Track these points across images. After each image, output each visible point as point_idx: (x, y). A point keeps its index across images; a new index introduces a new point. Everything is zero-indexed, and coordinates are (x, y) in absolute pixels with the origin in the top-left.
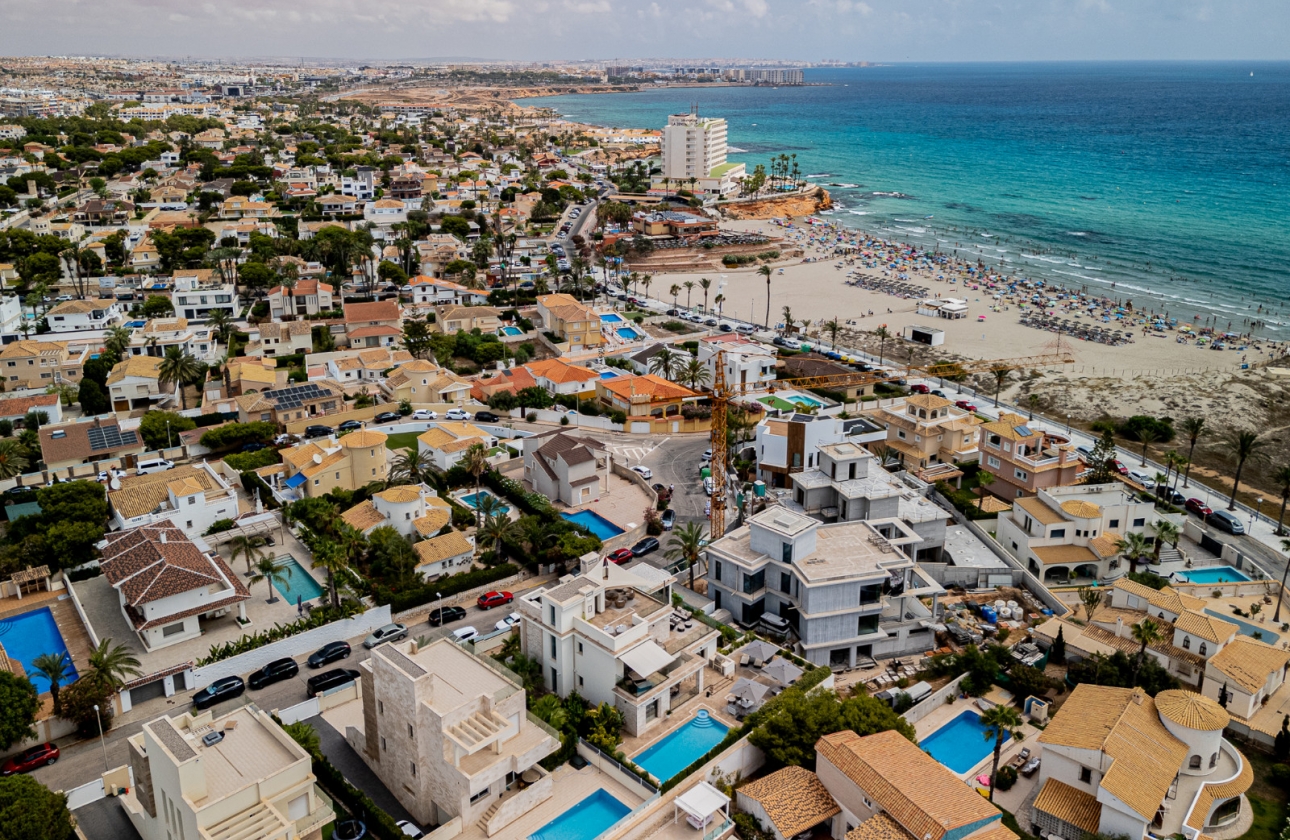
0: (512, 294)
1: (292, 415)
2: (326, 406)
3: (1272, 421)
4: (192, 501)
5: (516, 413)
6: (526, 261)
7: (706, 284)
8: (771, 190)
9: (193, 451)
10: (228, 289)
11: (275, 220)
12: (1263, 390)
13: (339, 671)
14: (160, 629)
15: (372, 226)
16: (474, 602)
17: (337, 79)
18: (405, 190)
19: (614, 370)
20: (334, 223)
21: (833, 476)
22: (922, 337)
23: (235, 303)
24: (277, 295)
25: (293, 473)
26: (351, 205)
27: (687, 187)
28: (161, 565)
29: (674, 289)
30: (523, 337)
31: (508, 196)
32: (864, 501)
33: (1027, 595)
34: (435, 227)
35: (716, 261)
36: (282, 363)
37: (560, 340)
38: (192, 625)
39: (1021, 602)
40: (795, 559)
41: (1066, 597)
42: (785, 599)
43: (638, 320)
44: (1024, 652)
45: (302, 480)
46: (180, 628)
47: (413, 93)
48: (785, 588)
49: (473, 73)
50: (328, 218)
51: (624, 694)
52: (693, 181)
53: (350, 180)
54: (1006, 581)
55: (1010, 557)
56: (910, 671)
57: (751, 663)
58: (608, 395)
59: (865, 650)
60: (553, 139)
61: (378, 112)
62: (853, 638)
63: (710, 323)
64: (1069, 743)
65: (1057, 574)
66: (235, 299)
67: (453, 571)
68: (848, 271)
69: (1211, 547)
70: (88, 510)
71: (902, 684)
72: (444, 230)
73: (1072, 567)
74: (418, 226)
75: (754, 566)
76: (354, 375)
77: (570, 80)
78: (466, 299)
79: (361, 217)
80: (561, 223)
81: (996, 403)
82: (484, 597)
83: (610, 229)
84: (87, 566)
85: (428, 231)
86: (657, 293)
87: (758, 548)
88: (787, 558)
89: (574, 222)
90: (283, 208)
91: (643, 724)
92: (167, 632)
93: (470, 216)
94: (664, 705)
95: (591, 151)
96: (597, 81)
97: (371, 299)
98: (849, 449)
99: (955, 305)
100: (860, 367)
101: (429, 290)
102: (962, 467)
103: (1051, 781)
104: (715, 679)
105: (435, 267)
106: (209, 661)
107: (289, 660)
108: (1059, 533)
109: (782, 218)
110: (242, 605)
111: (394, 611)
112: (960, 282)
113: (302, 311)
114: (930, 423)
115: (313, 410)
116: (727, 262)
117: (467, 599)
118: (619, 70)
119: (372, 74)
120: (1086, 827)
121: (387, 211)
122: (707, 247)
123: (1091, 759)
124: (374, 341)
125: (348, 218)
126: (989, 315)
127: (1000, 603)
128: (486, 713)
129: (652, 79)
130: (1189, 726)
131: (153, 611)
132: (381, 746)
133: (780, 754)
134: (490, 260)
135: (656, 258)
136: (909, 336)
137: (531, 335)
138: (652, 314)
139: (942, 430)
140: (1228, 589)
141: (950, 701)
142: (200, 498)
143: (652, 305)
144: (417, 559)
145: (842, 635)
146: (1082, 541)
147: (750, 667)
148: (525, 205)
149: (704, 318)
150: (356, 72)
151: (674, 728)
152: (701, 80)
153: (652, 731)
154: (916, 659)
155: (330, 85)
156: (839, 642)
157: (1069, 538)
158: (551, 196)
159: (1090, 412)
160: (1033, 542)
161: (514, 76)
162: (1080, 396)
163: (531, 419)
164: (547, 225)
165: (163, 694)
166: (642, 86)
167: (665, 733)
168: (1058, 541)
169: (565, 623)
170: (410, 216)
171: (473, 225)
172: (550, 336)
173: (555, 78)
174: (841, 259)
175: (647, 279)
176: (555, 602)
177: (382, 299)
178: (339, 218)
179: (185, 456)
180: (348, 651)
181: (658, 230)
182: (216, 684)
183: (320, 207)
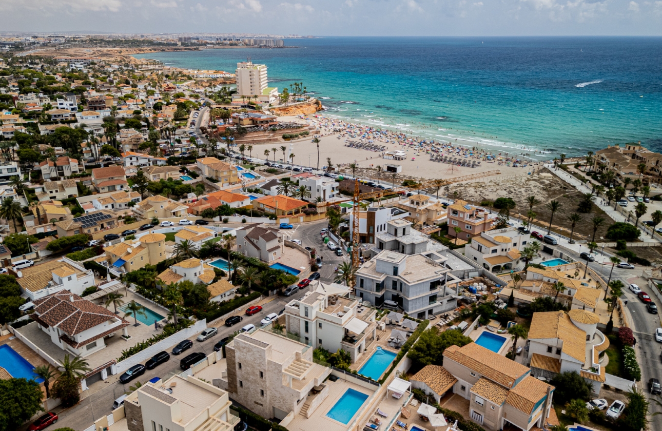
0: (179, 158)
1: (92, 230)
2: (109, 223)
3: (550, 196)
4: (70, 279)
5: (217, 219)
6: (179, 141)
7: (284, 149)
8: (294, 101)
9: (42, 254)
10: (14, 165)
11: (25, 125)
12: (542, 183)
13: (194, 354)
14: (85, 347)
15: (84, 126)
16: (244, 312)
17: (21, 43)
18: (96, 106)
19: (253, 194)
20: (60, 125)
21: (396, 234)
22: (392, 169)
23: (19, 172)
24: (46, 166)
25: (114, 260)
26: (68, 114)
27: (253, 100)
28: (79, 313)
29: (266, 152)
30: (194, 181)
31: (157, 107)
32: (413, 245)
33: (487, 280)
34: (122, 125)
35: (280, 137)
36: (65, 203)
37: (216, 181)
38: (101, 342)
39: (485, 283)
40: (400, 273)
41: (505, 278)
42: (395, 292)
43: (253, 169)
44: (498, 303)
45: (122, 263)
46: (95, 345)
47: (72, 51)
48: (395, 288)
49: (102, 40)
50: (57, 123)
51: (347, 344)
52: (256, 97)
53: (62, 101)
54: (476, 274)
55: (474, 263)
56: (451, 318)
57: (391, 323)
58: (261, 206)
59: (430, 312)
60: (167, 76)
61: (56, 62)
62: (426, 307)
63: (289, 168)
64: (543, 337)
65: (496, 269)
66: (19, 170)
67: (226, 299)
68: (343, 140)
69: (549, 252)
70: (11, 290)
71: (449, 325)
72: (128, 126)
73: (502, 265)
74: (111, 126)
75: (382, 278)
76: (110, 207)
77: (160, 44)
78: (155, 163)
79: (76, 121)
80: (190, 121)
81: (437, 197)
82: (249, 309)
83: (219, 123)
84: (19, 320)
85: (119, 128)
86: (257, 154)
87: (380, 270)
88: (395, 273)
89: (197, 120)
90: (25, 118)
91: (357, 356)
92: (88, 348)
93: (140, 118)
94: (363, 347)
95: (189, 83)
96: (176, 45)
97: (99, 166)
98: (400, 222)
99: (400, 153)
100: (370, 185)
101: (134, 159)
102: (440, 226)
103: (534, 354)
104: (379, 333)
105: (131, 147)
106: (122, 359)
107: (164, 352)
108: (495, 251)
109: (302, 115)
110: (126, 329)
111: (208, 322)
112: (397, 143)
113: (62, 174)
114: (422, 208)
115: (102, 226)
116: (285, 138)
117: (240, 311)
118: (186, 39)
119: (42, 41)
120: (554, 370)
121: (90, 117)
122: (274, 130)
123: (553, 342)
124: (112, 188)
125: (69, 122)
126: (416, 158)
127: (476, 284)
128: (298, 360)
129: (206, 44)
130: (586, 323)
131: (81, 338)
132: (238, 385)
133: (423, 360)
134: (158, 141)
135: (249, 137)
136: (385, 169)
137: (198, 179)
138: (258, 165)
139: (427, 210)
140: (562, 267)
141: (476, 328)
142: (74, 277)
143: (255, 160)
144: (209, 295)
145: (423, 306)
146: (504, 254)
147: (390, 325)
148: (169, 112)
149: (285, 166)
150: (32, 40)
151: (369, 356)
152: (231, 45)
153: (360, 359)
154: (451, 313)
155: (17, 47)
156: (420, 309)
157: (499, 253)
158: (181, 106)
159: (477, 198)
160: (485, 256)
161: (127, 41)
162: (471, 191)
163: (226, 221)
164: (183, 122)
165: (101, 379)
166: (200, 48)
167: (366, 359)
168: (495, 254)
169: (313, 315)
170: (105, 120)
171: (143, 123)
172: (211, 179)
173: (151, 43)
174: (338, 134)
175: (250, 148)
176: (307, 305)
177: (106, 166)
178: (63, 122)
179: (38, 257)
180: (192, 344)
181: (246, 123)
182: (131, 369)
183: (49, 116)
